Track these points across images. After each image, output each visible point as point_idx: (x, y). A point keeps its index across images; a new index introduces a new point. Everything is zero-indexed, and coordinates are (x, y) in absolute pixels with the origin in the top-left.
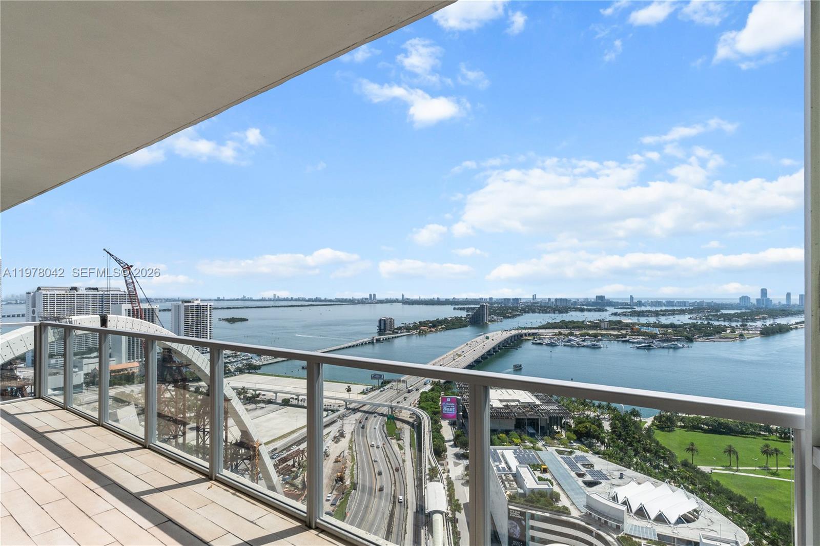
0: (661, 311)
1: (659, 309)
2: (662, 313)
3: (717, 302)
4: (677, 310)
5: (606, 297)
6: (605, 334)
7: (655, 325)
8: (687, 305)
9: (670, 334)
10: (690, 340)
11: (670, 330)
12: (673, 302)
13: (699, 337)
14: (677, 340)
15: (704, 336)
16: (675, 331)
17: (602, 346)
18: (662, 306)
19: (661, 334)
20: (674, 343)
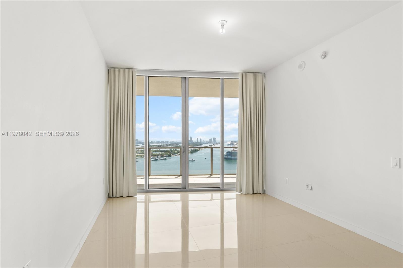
0: (160, 145)
1: (159, 144)
2: (160, 146)
3: (178, 142)
4: (165, 145)
5: (139, 140)
6: (139, 156)
7: (158, 151)
8: (168, 143)
9: (163, 154)
10: (170, 156)
11: (163, 153)
12: (164, 142)
13: (173, 155)
14: (166, 156)
15: (174, 154)
16: (165, 153)
17: (138, 161)
18: (160, 143)
19: (160, 154)
20: (165, 158)
